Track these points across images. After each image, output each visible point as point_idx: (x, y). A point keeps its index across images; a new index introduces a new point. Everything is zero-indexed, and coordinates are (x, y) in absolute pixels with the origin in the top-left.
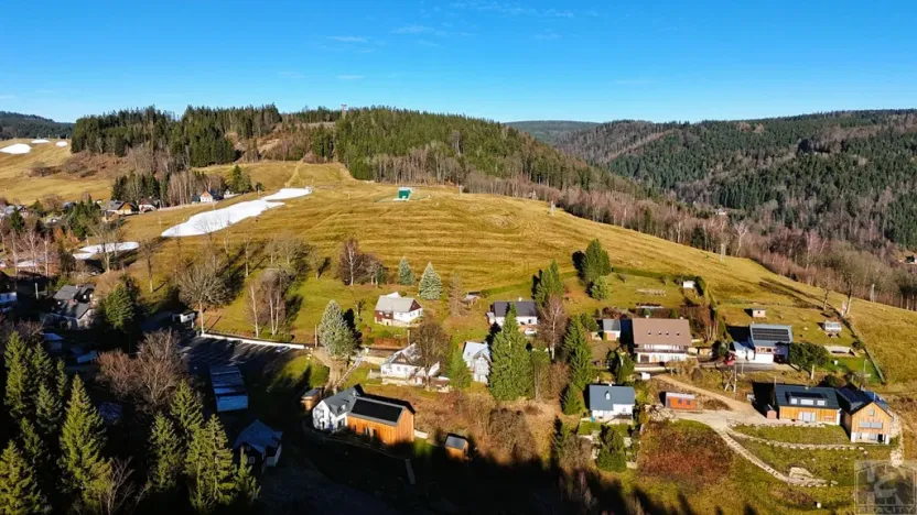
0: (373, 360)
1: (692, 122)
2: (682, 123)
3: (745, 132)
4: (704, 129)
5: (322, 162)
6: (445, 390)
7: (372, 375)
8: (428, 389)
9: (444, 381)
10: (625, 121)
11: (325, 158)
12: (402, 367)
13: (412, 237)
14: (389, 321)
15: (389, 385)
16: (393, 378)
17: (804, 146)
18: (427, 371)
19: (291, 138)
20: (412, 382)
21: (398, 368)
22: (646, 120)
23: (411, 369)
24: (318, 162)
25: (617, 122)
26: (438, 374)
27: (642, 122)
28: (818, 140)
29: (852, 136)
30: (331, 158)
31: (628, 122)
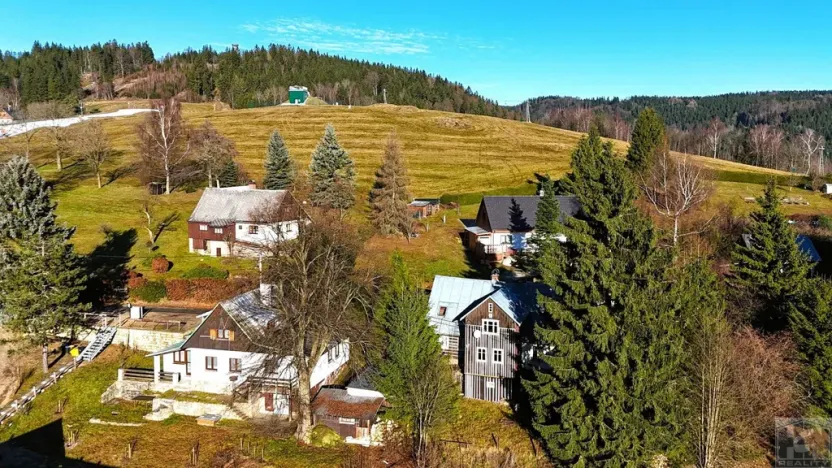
0: (143, 339)
1: (622, 98)
2: (611, 99)
3: (679, 106)
4: (634, 105)
5: (200, 101)
6: (369, 437)
7: (123, 387)
8: (305, 434)
9: (367, 403)
10: (551, 97)
11: (204, 97)
12: (223, 357)
13: (305, 138)
14: (223, 245)
15: (175, 418)
16: (189, 397)
17: (742, 119)
18: (305, 370)
19: (162, 75)
20: (255, 409)
21: (211, 364)
22: (574, 96)
23: (251, 360)
24: (194, 101)
25: (543, 98)
26: (346, 380)
27: (569, 98)
28: (757, 113)
29: (791, 108)
30: (211, 97)
31: (554, 98)
